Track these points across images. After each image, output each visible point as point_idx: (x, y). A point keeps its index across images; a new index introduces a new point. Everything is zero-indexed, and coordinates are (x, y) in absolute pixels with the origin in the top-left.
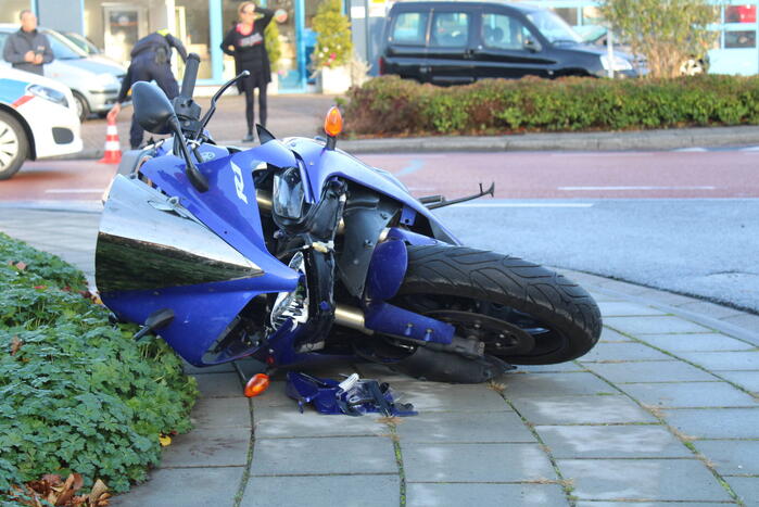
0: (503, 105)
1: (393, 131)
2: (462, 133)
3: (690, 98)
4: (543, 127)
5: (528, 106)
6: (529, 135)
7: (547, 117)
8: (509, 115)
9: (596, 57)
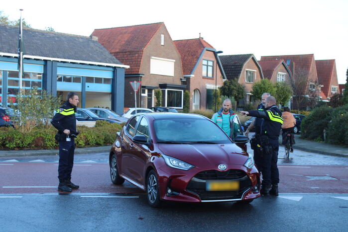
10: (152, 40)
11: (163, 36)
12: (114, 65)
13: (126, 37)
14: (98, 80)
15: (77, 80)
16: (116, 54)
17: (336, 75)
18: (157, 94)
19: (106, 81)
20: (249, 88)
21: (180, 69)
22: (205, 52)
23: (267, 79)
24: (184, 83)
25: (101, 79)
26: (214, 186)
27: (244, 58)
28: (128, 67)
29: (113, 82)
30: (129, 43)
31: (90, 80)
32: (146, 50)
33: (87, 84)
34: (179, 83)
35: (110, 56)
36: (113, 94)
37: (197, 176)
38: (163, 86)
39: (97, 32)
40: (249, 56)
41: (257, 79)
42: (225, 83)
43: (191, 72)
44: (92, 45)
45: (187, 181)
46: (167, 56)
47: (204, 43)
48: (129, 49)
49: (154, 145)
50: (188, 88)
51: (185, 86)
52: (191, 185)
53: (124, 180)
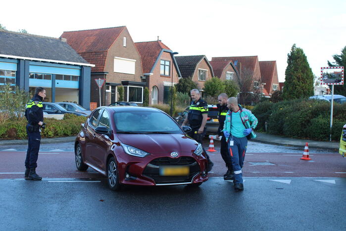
11: (125, 38)
12: (81, 64)
13: (92, 39)
14: (67, 78)
15: (47, 77)
16: (83, 54)
18: (120, 91)
19: (74, 78)
20: (201, 85)
21: (140, 68)
22: (162, 53)
23: (217, 78)
24: (143, 80)
25: (69, 76)
26: (167, 171)
27: (197, 59)
28: (94, 66)
29: (80, 79)
31: (59, 77)
32: (110, 51)
33: (57, 81)
34: (139, 80)
35: (77, 56)
36: (80, 90)
37: (153, 162)
38: (125, 83)
39: (66, 34)
40: (201, 57)
41: (209, 77)
42: (180, 81)
43: (150, 71)
44: (61, 45)
45: (143, 167)
46: (129, 57)
47: (161, 45)
48: (95, 50)
49: (115, 135)
50: (148, 85)
51: (145, 83)
52: (147, 170)
53: (88, 166)
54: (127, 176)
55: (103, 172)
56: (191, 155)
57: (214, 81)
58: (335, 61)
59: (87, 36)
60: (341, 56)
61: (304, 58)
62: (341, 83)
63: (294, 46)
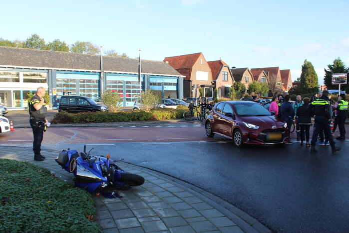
0: (86, 118)
1: (65, 122)
2: (79, 123)
3: (119, 117)
4: (94, 122)
5: (91, 118)
6: (91, 123)
7: (94, 120)
8: (87, 119)
9: (100, 107)
10: (197, 62)
11: (202, 60)
12: (178, 76)
13: (182, 61)
14: (170, 84)
15: (159, 84)
16: (177, 70)
17: (290, 78)
18: (200, 90)
19: (174, 84)
20: (247, 86)
21: (211, 77)
22: (223, 67)
23: (256, 81)
24: (213, 84)
26: (271, 136)
27: (244, 70)
28: (185, 77)
29: (177, 85)
30: (184, 64)
31: (166, 84)
32: (194, 68)
33: (165, 86)
34: (211, 84)
35: (176, 71)
36: (177, 91)
38: (203, 86)
39: (166, 59)
40: (246, 69)
41: (251, 81)
42: (234, 84)
43: (216, 79)
44: (166, 66)
45: (257, 135)
46: (204, 70)
47: (223, 63)
48: (184, 68)
49: (236, 117)
50: (215, 87)
51: (214, 86)
52: (260, 137)
53: (214, 134)
54: (248, 139)
55: (231, 138)
56: (282, 127)
57: (254, 83)
58: (329, 69)
59: (179, 59)
60: (333, 65)
61: (312, 68)
62: (345, 83)
63: (305, 61)
